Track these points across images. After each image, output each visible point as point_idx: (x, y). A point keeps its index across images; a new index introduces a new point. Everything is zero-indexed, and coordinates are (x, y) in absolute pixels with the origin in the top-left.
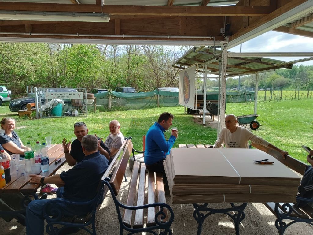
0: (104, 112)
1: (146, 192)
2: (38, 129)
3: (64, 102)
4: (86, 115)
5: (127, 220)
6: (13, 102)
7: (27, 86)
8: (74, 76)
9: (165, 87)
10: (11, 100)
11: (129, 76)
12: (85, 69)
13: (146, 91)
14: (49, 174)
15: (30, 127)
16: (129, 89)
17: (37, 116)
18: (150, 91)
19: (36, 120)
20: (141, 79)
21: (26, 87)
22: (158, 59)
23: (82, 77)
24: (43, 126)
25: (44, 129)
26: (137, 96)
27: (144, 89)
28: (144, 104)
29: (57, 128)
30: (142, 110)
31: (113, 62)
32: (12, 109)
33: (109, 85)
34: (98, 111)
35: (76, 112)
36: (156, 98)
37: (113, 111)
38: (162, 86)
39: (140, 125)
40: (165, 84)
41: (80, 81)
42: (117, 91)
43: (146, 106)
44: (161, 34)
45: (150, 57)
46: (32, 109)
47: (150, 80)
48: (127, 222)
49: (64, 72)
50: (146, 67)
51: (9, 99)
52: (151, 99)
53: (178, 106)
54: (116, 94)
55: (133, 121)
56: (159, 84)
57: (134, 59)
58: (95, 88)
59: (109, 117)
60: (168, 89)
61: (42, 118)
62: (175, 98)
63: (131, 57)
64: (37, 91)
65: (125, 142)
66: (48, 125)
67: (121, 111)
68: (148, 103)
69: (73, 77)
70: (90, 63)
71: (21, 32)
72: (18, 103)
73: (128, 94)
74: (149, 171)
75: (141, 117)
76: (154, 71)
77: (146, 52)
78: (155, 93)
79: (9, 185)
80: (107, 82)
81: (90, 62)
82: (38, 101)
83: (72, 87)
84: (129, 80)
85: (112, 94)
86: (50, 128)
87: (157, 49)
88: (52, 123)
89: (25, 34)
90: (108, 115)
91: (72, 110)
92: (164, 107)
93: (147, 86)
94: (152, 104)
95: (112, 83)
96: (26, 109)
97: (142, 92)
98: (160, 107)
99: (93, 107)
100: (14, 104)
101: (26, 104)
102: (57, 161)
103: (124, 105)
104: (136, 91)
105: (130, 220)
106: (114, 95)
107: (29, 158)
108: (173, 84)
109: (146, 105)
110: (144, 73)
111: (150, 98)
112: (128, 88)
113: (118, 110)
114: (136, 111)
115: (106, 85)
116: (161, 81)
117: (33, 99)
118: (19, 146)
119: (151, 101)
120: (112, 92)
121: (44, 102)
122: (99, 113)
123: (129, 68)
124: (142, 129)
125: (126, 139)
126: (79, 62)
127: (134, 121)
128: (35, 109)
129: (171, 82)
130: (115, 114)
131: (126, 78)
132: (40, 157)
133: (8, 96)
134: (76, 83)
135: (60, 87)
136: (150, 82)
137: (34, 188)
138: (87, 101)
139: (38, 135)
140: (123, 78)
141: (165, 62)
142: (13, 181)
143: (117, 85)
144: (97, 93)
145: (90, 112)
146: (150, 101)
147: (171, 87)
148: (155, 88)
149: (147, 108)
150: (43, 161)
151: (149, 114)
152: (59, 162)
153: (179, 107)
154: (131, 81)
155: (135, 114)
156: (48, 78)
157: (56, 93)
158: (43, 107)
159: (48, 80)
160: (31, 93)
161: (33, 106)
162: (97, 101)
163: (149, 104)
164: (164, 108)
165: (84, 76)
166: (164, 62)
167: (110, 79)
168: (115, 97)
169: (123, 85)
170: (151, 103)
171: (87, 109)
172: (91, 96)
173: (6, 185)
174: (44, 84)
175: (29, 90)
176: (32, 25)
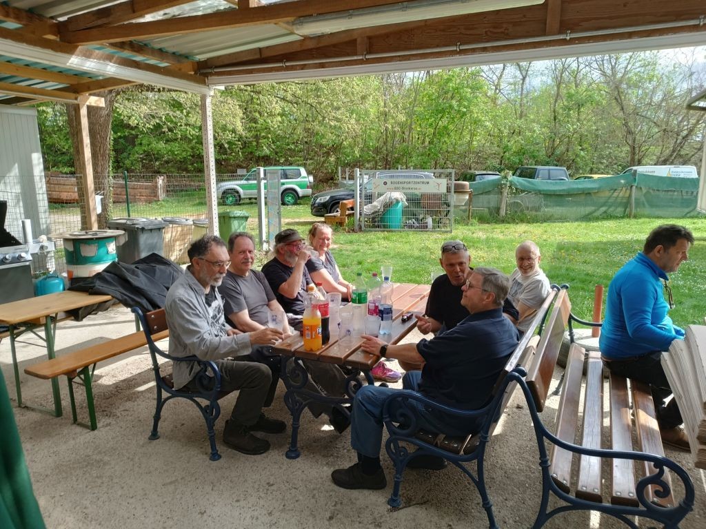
0: (488, 223)
1: (607, 422)
2: (359, 251)
3: (407, 200)
4: (449, 229)
5: (559, 473)
6: (317, 197)
7: (340, 168)
8: (427, 143)
9: (655, 165)
10: (313, 194)
11: (554, 140)
12: (451, 127)
13: (596, 176)
14: (393, 340)
15: (345, 247)
16: (551, 171)
17: (357, 228)
18: (609, 176)
19: (354, 234)
20: (585, 146)
21: (337, 169)
22: (640, 92)
23: (445, 146)
24: (366, 247)
25: (369, 252)
26: (573, 189)
27: (591, 171)
28: (589, 209)
29: (392, 253)
30: (584, 224)
31: (518, 106)
32: (316, 212)
33: (503, 162)
34: (475, 221)
35: (430, 221)
36: (627, 195)
37: (509, 223)
38: (644, 162)
39: (580, 259)
40: (655, 158)
41: (440, 155)
42: (520, 176)
43: (596, 214)
44: (679, 16)
45: (617, 88)
46: (348, 212)
47: (611, 148)
48: (560, 479)
49: (409, 136)
50: (602, 112)
51: (310, 191)
52: (610, 198)
53: (692, 217)
54: (521, 184)
55: (561, 247)
56: (637, 157)
57: (570, 96)
58: (470, 169)
59: (501, 237)
60: (663, 171)
61: (365, 231)
62: (684, 194)
63: (564, 92)
64: (358, 175)
65: (552, 294)
66: (375, 246)
67: (529, 222)
68: (601, 206)
69: (425, 147)
70: (464, 114)
71: (348, 55)
72: (326, 200)
73: (551, 183)
74: (612, 373)
75: (581, 240)
76: (626, 125)
77: (604, 74)
78: (622, 181)
79: (327, 349)
80: (499, 154)
81: (465, 110)
82: (360, 197)
83: (423, 167)
84: (554, 149)
85: (511, 182)
86: (379, 252)
87: (638, 64)
88: (382, 242)
89: (355, 58)
90: (499, 230)
91: (421, 217)
92: (649, 217)
93: (602, 163)
94: (611, 209)
95: (509, 159)
96: (337, 211)
97: (585, 178)
98: (635, 217)
99: (464, 211)
100: (318, 201)
101: (339, 203)
102: (406, 317)
103: (537, 209)
104: (569, 175)
105: (568, 477)
106: (515, 184)
107: (359, 303)
108: (681, 156)
109: (595, 211)
110: (597, 130)
111: (607, 194)
112: (551, 167)
113: (522, 221)
114: (568, 224)
115: (496, 162)
116: (643, 149)
117: (351, 193)
118: (336, 279)
119: (611, 200)
120: (511, 177)
121: (369, 198)
122: (477, 227)
123: (555, 120)
124: (583, 271)
125: (555, 289)
126: (441, 112)
127: (563, 249)
128: (353, 214)
129: (674, 151)
130: (514, 230)
131: (547, 144)
132: (377, 304)
133: (308, 187)
134: (432, 159)
135: (397, 169)
136: (610, 153)
137: (369, 362)
138: (454, 199)
139: (360, 263)
140: (538, 144)
141: (661, 97)
142: (333, 342)
143: (521, 162)
144: (474, 180)
145: (459, 223)
146: (606, 202)
147: (672, 163)
148: (624, 168)
149: (597, 219)
150: (383, 313)
151: (603, 233)
152: (409, 318)
153: (696, 220)
154: (558, 152)
155: (566, 232)
156: (377, 151)
157: (393, 180)
158: (367, 209)
159: (377, 155)
160: (345, 182)
161: (351, 206)
162: (474, 200)
163: (604, 209)
164: (647, 220)
165: (448, 142)
166: (658, 97)
167: (506, 149)
168: (516, 189)
169: (537, 163)
170: (610, 207)
171: (452, 216)
172: (463, 186)
173: (322, 348)
174: (369, 162)
175: (342, 175)
176: (369, 38)
